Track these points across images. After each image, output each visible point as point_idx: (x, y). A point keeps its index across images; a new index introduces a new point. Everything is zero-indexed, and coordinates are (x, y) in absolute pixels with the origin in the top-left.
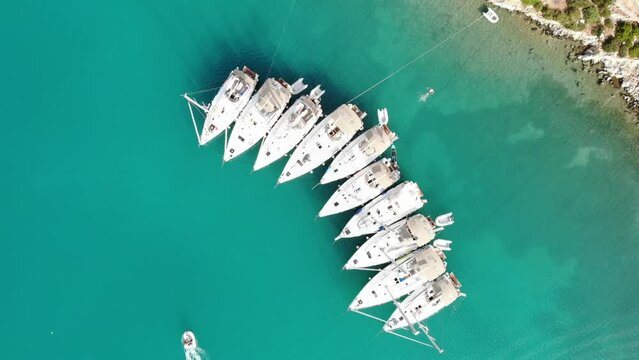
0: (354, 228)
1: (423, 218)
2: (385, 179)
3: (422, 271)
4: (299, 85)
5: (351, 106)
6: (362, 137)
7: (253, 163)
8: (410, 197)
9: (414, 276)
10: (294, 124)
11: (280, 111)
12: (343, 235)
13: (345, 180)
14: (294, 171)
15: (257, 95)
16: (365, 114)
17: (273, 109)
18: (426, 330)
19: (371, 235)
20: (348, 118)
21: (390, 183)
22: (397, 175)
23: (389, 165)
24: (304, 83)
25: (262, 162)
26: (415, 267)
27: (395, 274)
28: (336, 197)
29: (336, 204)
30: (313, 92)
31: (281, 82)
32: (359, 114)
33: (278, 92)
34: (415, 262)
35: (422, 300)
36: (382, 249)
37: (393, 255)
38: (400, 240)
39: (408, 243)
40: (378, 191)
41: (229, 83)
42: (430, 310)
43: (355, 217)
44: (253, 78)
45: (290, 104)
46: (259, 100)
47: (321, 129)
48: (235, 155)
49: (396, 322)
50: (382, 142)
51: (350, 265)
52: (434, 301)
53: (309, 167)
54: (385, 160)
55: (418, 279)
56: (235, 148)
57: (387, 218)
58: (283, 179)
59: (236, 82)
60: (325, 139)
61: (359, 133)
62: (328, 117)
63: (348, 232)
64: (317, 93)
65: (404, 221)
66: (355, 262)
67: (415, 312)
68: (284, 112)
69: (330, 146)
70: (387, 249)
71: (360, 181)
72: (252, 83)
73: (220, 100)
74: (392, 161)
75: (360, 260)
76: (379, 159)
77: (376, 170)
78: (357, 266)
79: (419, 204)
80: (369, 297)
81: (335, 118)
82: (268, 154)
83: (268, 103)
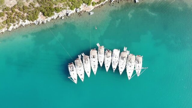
0: (114, 67)
1: (122, 53)
2: (110, 54)
3: (132, 61)
4: (80, 56)
5: (91, 50)
6: (98, 52)
7: (88, 76)
8: (116, 52)
9: (132, 62)
10: (87, 63)
11: (82, 64)
12: (114, 70)
13: (104, 61)
14: (95, 70)
15: (76, 66)
16: (95, 49)
17: (81, 65)
18: (143, 68)
19: (118, 65)
20: (93, 52)
21: (111, 53)
22: (110, 51)
23: (107, 51)
25: (89, 75)
26: (130, 61)
27: (129, 66)
28: (106, 66)
29: (107, 67)
30: (83, 56)
31: (77, 59)
32: (94, 50)
33: (78, 61)
34: (129, 61)
35: (138, 65)
36: (122, 65)
37: (125, 63)
38: (123, 60)
39: (125, 59)
40: (111, 57)
41: (70, 69)
42: (141, 65)
43: (112, 65)
44: (72, 64)
45: (82, 61)
46: (77, 66)
47: (91, 59)
48: (83, 79)
49: (138, 73)
50: (102, 50)
51: (121, 73)
52: (139, 63)
53: (97, 67)
54: (106, 51)
55: (133, 62)
56: (82, 77)
57: (117, 59)
58: (95, 73)
60: (94, 59)
61: (97, 52)
62: (90, 56)
63: (114, 69)
64: (83, 54)
65: (120, 57)
66: (121, 72)
67: (139, 68)
68: (83, 63)
69: (96, 60)
70: (123, 64)
71: (106, 59)
72: (73, 65)
73: (71, 73)
74: (107, 50)
75: (121, 70)
76: (105, 52)
77: (107, 54)
79: (119, 51)
80: (130, 75)
81: (92, 54)
82: (88, 72)
83: (79, 65)
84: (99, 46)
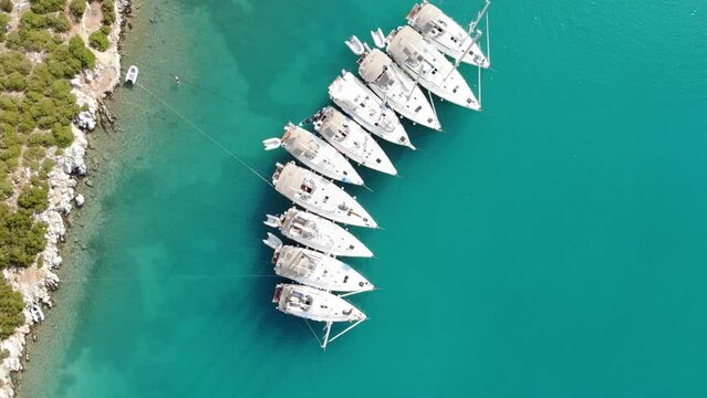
0: (397, 134)
1: (362, 67)
2: (337, 121)
3: (416, 49)
4: (272, 241)
5: (275, 181)
6: (302, 159)
7: (367, 259)
8: (345, 88)
9: (423, 55)
10: (313, 232)
11: (306, 251)
12: (407, 143)
13: (351, 161)
14: (361, 217)
15: (297, 279)
16: (278, 164)
17: (305, 259)
18: (473, 24)
19: (398, 115)
20: (288, 180)
21: (338, 114)
22: (327, 110)
23: (320, 122)
24: (267, 237)
25: (362, 251)
26: (414, 57)
27: (429, 76)
28: (371, 164)
29: (379, 161)
30: (275, 225)
31: (276, 260)
32: (280, 171)
33: (287, 259)
34: (409, 60)
35: (445, 39)
36: (408, 98)
37: (410, 84)
38: (391, 83)
39: (392, 73)
40: (351, 124)
41: (295, 311)
42: (453, 28)
43: (385, 137)
44: (281, 289)
45: (294, 243)
46: (302, 275)
47: (309, 203)
48: (364, 280)
49: (477, 57)
50: (300, 137)
51: (436, 125)
52: (442, 26)
53: (351, 202)
54: (317, 128)
55: (426, 51)
56: (357, 282)
57: (374, 103)
58: (372, 224)
59: (292, 305)
60: (317, 196)
61: (299, 164)
62: (295, 201)
63: (403, 139)
64: (273, 221)
65: (372, 86)
66: (430, 121)
67: (459, 40)
68: (304, 247)
69: (323, 189)
70: (408, 94)
71: (347, 145)
72: (288, 287)
73: (315, 314)
74: (315, 119)
75: (427, 117)
76: (318, 134)
77: (330, 133)
78: (434, 117)
79: (349, 76)
80: (461, 94)
81: (292, 192)
82: (352, 247)
83: (301, 265)
84: (279, 140)
